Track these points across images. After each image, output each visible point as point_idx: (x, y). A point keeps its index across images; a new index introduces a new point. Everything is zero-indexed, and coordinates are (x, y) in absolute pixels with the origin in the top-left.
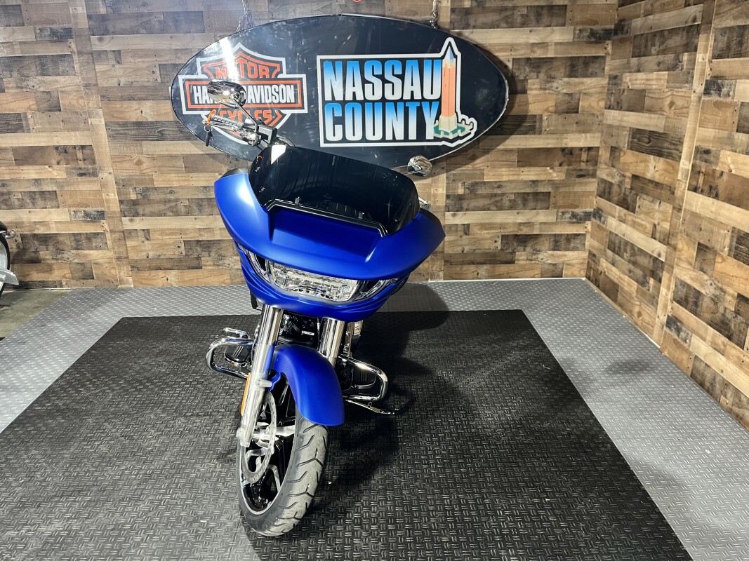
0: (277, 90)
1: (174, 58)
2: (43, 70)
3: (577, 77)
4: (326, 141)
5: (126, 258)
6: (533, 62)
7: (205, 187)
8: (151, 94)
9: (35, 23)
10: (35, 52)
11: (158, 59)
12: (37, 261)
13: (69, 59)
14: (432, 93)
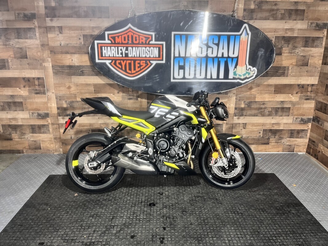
0: (149, 50)
1: (91, 31)
2: (18, 35)
3: (308, 47)
4: (174, 78)
5: (59, 138)
6: (286, 38)
8: (78, 50)
9: (15, 10)
10: (14, 26)
11: (82, 32)
12: (11, 139)
13: (34, 30)
14: (233, 54)
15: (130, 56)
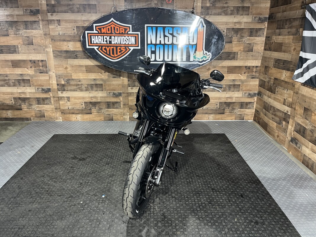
0: (127, 39)
1: (83, 24)
2: (26, 27)
3: (253, 37)
5: (59, 108)
6: (235, 30)
7: (94, 79)
8: (72, 39)
9: (24, 7)
10: (23, 19)
11: (76, 24)
12: (21, 109)
13: (38, 23)
14: (193, 42)
15: (113, 43)
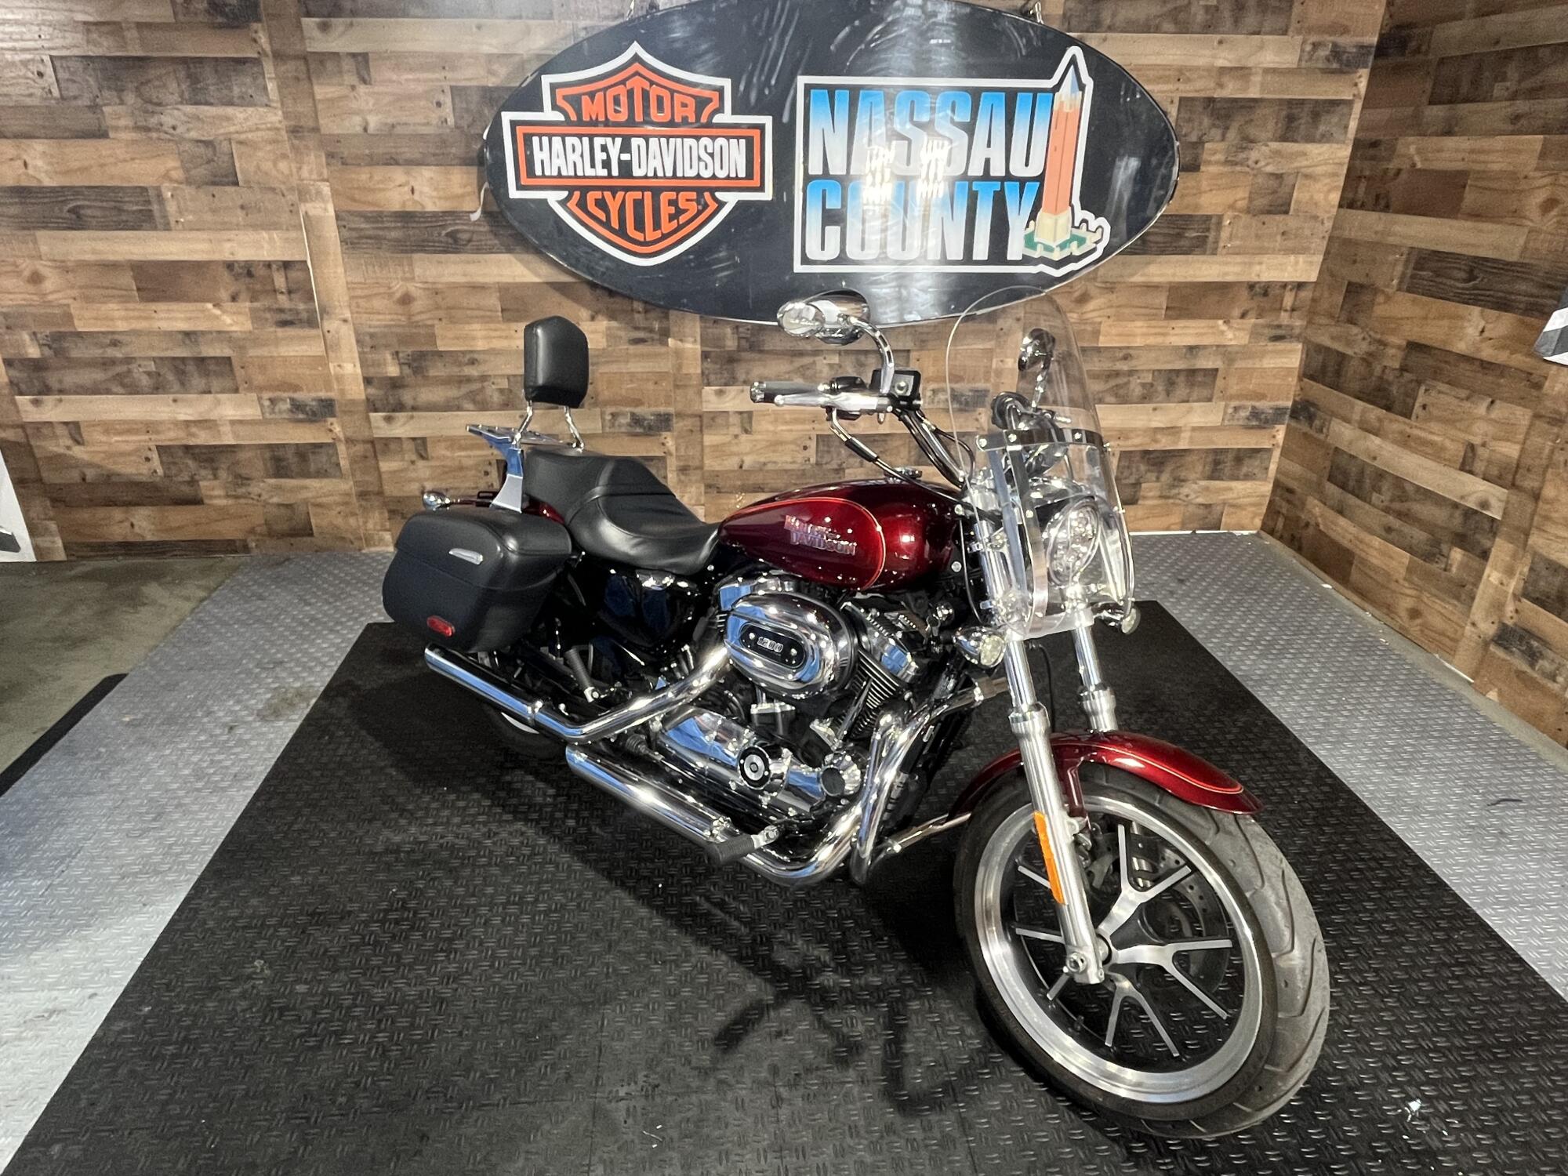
0: (710, 150)
1: (483, 73)
2: (195, 91)
3: (1295, 141)
4: (805, 260)
5: (378, 493)
6: (1217, 106)
8: (434, 151)
10: (173, 49)
11: (449, 75)
12: (196, 501)
13: (255, 69)
14: (1027, 165)
15: (637, 172)
